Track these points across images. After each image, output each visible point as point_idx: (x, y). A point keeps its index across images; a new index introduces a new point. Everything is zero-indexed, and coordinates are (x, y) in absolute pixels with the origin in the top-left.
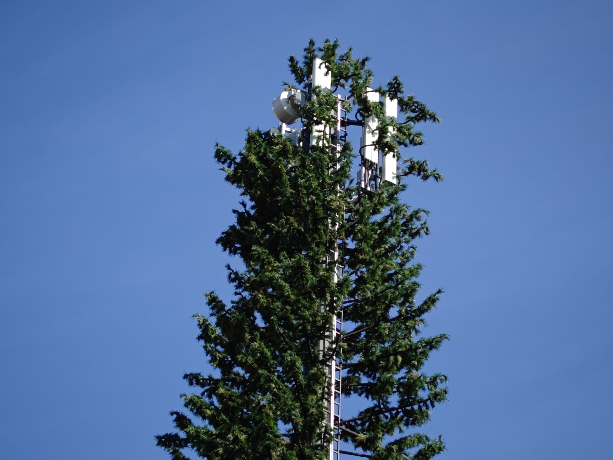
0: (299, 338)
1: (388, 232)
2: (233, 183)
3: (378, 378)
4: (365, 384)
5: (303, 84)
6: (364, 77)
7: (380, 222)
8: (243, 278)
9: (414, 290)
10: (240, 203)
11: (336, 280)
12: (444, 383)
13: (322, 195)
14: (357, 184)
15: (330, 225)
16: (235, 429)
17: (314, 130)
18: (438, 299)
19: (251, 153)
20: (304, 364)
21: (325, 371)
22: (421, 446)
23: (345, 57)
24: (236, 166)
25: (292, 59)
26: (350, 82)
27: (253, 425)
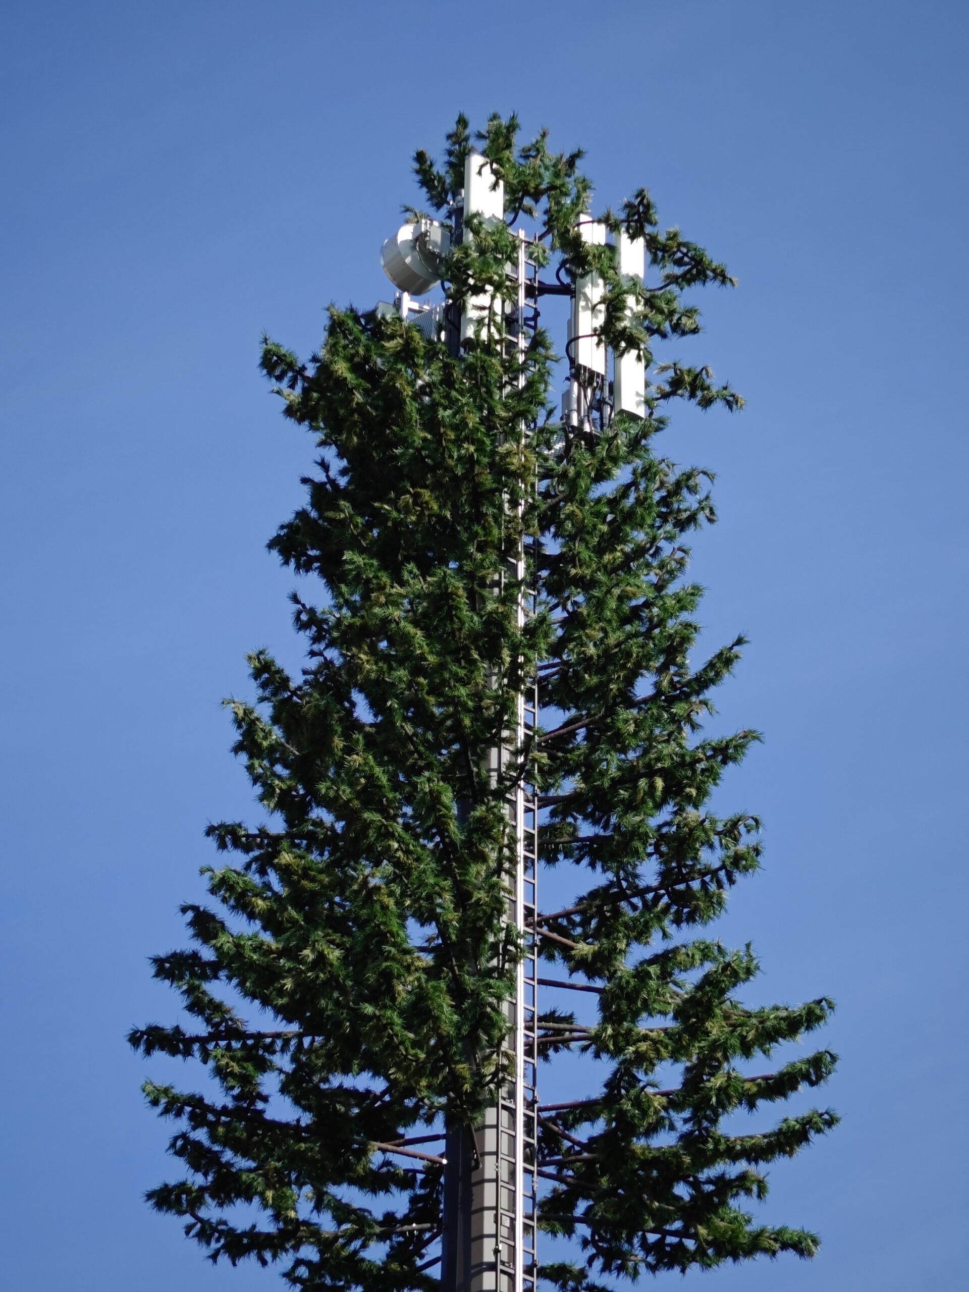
0: (449, 744)
1: (629, 517)
2: (300, 420)
3: (615, 824)
4: (588, 839)
5: (444, 210)
6: (574, 192)
7: (611, 497)
8: (326, 621)
9: (685, 640)
10: (317, 463)
11: (521, 621)
12: (753, 832)
13: (488, 441)
14: (562, 419)
15: (506, 506)
16: (317, 938)
17: (469, 306)
18: (737, 657)
19: (338, 355)
20: (459, 798)
21: (503, 811)
22: (709, 967)
23: (533, 151)
24: (306, 385)
25: (420, 157)
26: (544, 202)
27: (354, 929)
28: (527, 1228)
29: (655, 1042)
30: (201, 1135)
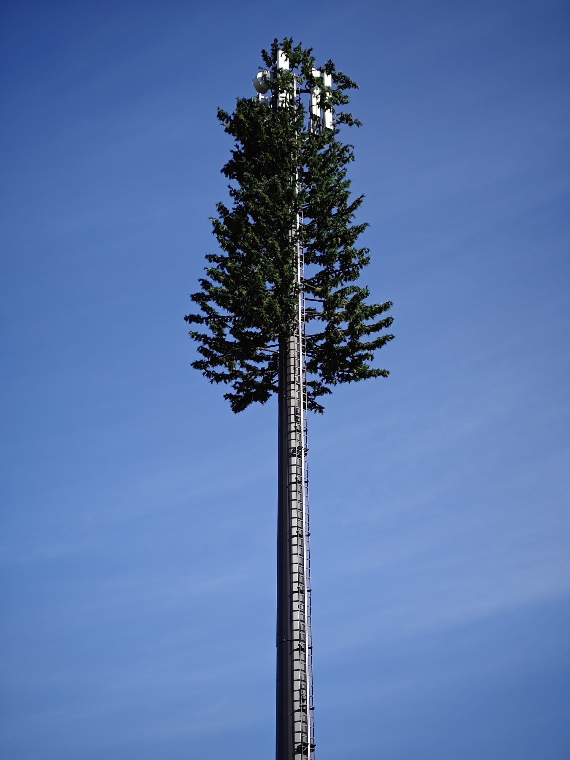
0: (277, 229)
1: (329, 160)
2: (230, 133)
3: (326, 252)
4: (319, 256)
5: (271, 68)
6: (310, 61)
7: (323, 154)
8: (239, 193)
9: (347, 196)
10: (235, 146)
11: (297, 192)
12: (367, 253)
13: (286, 138)
14: (308, 131)
15: (292, 157)
16: (239, 288)
17: (279, 97)
18: (362, 201)
19: (240, 113)
20: (280, 245)
21: (293, 249)
22: (355, 293)
23: (298, 49)
24: (231, 122)
25: (263, 51)
26: (301, 64)
27: (250, 285)
28: (303, 371)
29: (339, 316)
30: (207, 346)
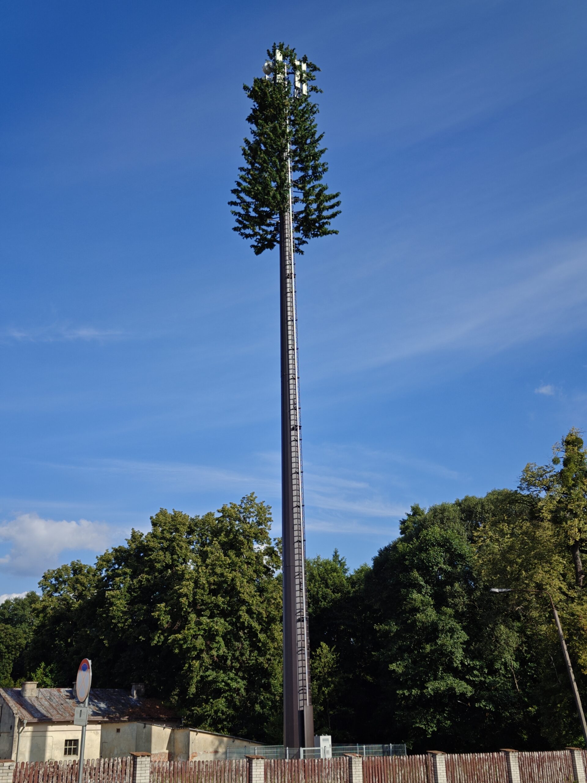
0: (277, 152)
1: (305, 113)
2: (250, 98)
3: (304, 165)
4: (300, 167)
5: (272, 60)
6: (294, 56)
7: (302, 109)
8: (256, 132)
9: (315, 133)
10: (253, 105)
11: (288, 131)
12: (327, 165)
13: (281, 100)
14: (293, 96)
15: (285, 111)
16: (257, 186)
17: (277, 77)
18: (323, 136)
19: (256, 86)
20: (279, 161)
21: (286, 163)
22: (320, 188)
23: (287, 49)
24: (251, 92)
25: (268, 50)
26: (289, 58)
27: (263, 184)
28: (293, 232)
29: (312, 201)
30: (240, 219)
